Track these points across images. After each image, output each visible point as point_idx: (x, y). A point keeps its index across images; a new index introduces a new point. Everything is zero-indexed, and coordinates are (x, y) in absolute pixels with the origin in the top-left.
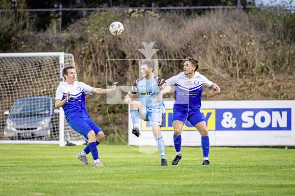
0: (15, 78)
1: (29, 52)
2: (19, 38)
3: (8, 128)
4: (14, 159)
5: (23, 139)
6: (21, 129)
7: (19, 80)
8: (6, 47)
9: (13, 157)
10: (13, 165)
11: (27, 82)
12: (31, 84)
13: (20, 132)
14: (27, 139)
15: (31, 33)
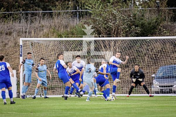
1: (167, 36)
3: (154, 86)
4: (160, 106)
5: (165, 93)
8: (153, 33)
9: (159, 105)
10: (159, 110)
13: (162, 88)
14: (167, 93)
15: (169, 23)
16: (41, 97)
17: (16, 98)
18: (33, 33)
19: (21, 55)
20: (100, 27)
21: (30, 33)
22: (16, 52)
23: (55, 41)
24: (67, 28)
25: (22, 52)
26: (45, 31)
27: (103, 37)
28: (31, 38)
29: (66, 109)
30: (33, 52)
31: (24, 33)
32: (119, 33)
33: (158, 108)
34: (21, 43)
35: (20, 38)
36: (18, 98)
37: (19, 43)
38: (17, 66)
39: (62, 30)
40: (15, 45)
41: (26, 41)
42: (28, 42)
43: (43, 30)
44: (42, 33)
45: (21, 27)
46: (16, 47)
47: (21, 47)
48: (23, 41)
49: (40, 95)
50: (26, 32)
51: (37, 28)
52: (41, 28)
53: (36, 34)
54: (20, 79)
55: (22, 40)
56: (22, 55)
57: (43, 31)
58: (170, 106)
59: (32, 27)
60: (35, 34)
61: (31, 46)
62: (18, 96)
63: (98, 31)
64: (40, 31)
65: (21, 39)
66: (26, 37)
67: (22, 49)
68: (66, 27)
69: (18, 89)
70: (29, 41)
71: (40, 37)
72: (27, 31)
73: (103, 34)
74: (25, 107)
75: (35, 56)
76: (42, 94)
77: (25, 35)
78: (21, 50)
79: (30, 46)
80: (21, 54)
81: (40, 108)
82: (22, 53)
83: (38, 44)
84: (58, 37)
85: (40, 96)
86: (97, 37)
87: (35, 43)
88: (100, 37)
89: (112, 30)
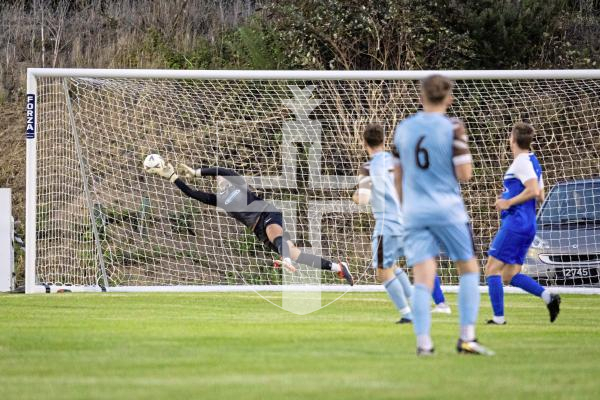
0: (549, 132)
1: (583, 67)
2: (559, 33)
3: (532, 255)
4: (547, 333)
5: (569, 283)
6: (566, 258)
7: (559, 138)
8: (528, 54)
10: (545, 346)
11: (578, 143)
12: (589, 148)
13: (560, 264)
14: (578, 282)
16: (104, 290)
17: (11, 293)
18: (77, 47)
19: (30, 131)
20: (328, 31)
21: (66, 49)
22: (12, 121)
23: (157, 80)
24: (206, 33)
25: (33, 120)
26: (122, 41)
27: (342, 68)
28: (69, 66)
29: (193, 340)
30: (78, 121)
31: (43, 49)
32: (401, 52)
33: (540, 339)
34: (31, 88)
35: (29, 70)
36: (17, 296)
37: (25, 86)
38: (16, 173)
39: (186, 41)
40: (11, 93)
41: (52, 79)
42: (57, 84)
43: (114, 37)
44: (110, 49)
45: (34, 27)
46: (14, 100)
47: (33, 102)
48: (39, 80)
49: (101, 282)
50: (49, 47)
51: (92, 32)
52: (109, 33)
53: (88, 53)
54: (24, 222)
55: (36, 77)
56: (36, 133)
57: (116, 42)
58: (587, 333)
59: (73, 27)
60: (83, 52)
61: (68, 98)
62: (16, 286)
63: (320, 43)
64: (104, 41)
65: (32, 72)
66: (49, 65)
67: (33, 110)
68: (203, 28)
69: (16, 261)
70: (61, 78)
71: (105, 65)
72: (54, 42)
73: (339, 56)
74: (40, 328)
75: (83, 136)
76: (106, 282)
77: (46, 59)
78: (30, 113)
79: (64, 98)
80: (30, 127)
81: (95, 331)
82: (33, 125)
83: (97, 90)
84: (171, 67)
85: (99, 289)
86: (318, 69)
87: (83, 86)
88: (328, 68)
89: (374, 41)
